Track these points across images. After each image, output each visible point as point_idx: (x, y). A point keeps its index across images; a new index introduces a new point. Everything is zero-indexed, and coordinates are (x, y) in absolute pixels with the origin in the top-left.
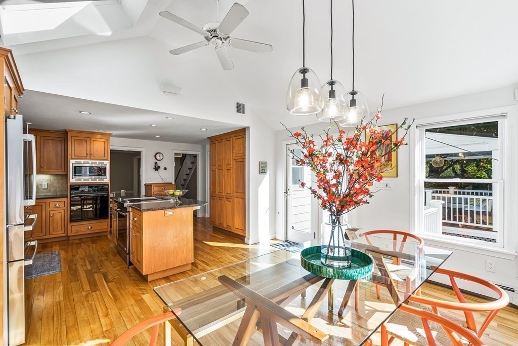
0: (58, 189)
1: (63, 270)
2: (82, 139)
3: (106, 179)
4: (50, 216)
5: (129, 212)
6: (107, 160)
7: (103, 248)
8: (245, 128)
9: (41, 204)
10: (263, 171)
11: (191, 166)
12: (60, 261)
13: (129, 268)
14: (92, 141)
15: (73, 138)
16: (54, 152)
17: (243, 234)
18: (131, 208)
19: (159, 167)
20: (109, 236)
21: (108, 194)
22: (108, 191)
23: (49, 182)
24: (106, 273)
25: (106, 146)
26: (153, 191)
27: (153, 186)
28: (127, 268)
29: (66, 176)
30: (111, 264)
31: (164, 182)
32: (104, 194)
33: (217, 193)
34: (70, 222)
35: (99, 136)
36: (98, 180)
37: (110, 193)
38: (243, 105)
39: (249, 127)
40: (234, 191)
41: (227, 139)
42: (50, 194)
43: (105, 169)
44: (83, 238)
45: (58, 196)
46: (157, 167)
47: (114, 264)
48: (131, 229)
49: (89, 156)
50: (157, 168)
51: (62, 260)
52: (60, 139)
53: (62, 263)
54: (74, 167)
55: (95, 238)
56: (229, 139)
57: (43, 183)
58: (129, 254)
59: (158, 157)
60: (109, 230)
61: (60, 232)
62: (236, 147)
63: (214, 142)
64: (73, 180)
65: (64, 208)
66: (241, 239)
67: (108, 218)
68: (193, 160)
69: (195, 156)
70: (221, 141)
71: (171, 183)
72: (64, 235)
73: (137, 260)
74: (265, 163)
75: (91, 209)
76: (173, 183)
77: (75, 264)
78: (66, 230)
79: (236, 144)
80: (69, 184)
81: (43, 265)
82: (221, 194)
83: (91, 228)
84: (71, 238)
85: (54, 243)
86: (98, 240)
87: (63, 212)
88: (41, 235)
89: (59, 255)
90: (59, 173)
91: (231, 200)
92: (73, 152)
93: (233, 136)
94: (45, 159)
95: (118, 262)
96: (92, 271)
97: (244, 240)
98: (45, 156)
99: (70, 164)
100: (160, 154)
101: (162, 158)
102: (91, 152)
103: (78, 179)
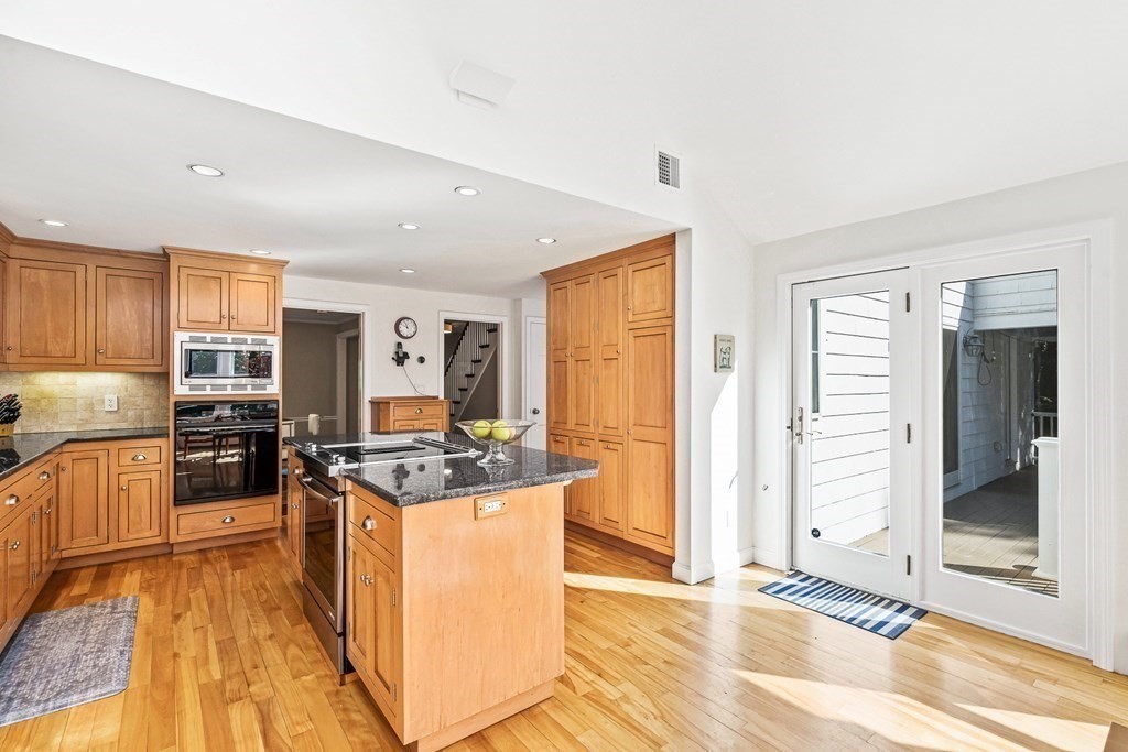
0: (146, 412)
1: (134, 684)
2: (207, 273)
3: (273, 387)
4: (120, 489)
5: (344, 493)
6: (273, 333)
7: (263, 586)
8: (674, 235)
9: (95, 454)
10: (725, 363)
11: (478, 354)
12: (132, 639)
13: (342, 684)
14: (234, 282)
15: (184, 272)
16: (133, 312)
17: (667, 551)
18: (349, 483)
19: (406, 356)
20: (279, 543)
21: (277, 427)
22: (277, 417)
23: (123, 394)
24: (269, 701)
25: (271, 296)
26: (392, 419)
27: (392, 406)
28: (338, 680)
29: (163, 377)
30: (285, 655)
31: (418, 395)
32: (268, 427)
33: (571, 425)
34: (175, 505)
35: (253, 268)
36: (249, 389)
37: (281, 422)
38: (676, 161)
39: (688, 231)
40: (631, 421)
41: (607, 274)
42: (124, 425)
43: (268, 358)
44: (211, 548)
45: (146, 432)
46: (401, 355)
47: (296, 659)
48: (350, 554)
49: (225, 321)
50: (401, 359)
51: (139, 637)
52: (152, 276)
53: (137, 650)
54: (186, 350)
55: (242, 548)
56: (613, 272)
57: (107, 397)
58: (343, 634)
59: (402, 328)
60: (279, 524)
61: (148, 534)
62: (636, 294)
63: (560, 285)
64: (182, 388)
65: (158, 466)
66: (661, 565)
67: (277, 493)
68: (486, 338)
69: (493, 329)
70: (584, 279)
71: (437, 398)
72: (158, 540)
73: (376, 671)
74: (731, 340)
75: (236, 459)
76: (442, 397)
77: (176, 655)
78: (164, 527)
79: (636, 287)
80: (172, 400)
81: (75, 660)
82: (585, 428)
83: (233, 519)
84: (176, 550)
85: (131, 564)
86: (250, 555)
87: (155, 476)
88: (95, 540)
89: (133, 615)
90: (148, 370)
91: (619, 447)
92: (183, 310)
93: (625, 261)
94: (110, 330)
95: (308, 647)
96: (223, 693)
97: (671, 568)
98: (109, 319)
99: (178, 343)
100: (410, 321)
101: (415, 331)
102: (234, 313)
103: (196, 386)
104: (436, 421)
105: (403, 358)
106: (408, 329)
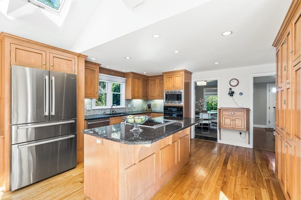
2: (170, 77)
3: (182, 103)
6: (182, 89)
26: (222, 115)
27: (222, 111)
33: (280, 128)
36: (177, 103)
41: (288, 33)
43: (181, 95)
49: (173, 87)
82: (283, 132)
92: (166, 86)
94: (160, 91)
99: (165, 93)
100: (235, 80)
101: (237, 83)
102: (174, 85)
103: (168, 103)
104: (241, 118)
105: (232, 94)
106: (234, 83)
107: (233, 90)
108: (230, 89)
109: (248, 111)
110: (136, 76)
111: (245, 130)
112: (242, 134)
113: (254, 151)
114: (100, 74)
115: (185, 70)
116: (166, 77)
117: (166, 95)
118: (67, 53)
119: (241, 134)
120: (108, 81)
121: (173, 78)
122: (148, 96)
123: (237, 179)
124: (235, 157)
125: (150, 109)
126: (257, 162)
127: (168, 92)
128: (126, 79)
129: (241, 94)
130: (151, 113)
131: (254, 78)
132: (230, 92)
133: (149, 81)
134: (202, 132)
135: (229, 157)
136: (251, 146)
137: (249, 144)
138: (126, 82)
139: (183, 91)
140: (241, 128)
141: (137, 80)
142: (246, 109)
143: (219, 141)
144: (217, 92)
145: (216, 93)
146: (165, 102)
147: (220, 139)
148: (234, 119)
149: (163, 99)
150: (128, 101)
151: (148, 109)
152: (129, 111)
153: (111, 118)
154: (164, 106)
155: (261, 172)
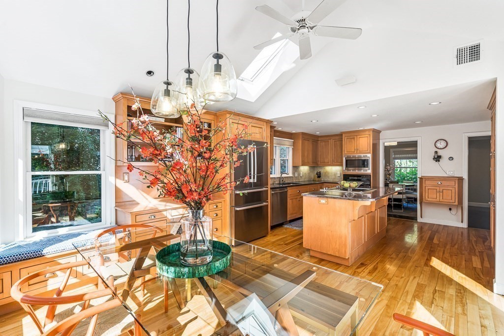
3: (369, 170)
6: (370, 153)
19: (440, 157)
23: (341, 172)
25: (369, 141)
26: (424, 185)
31: (447, 176)
36: (362, 171)
49: (356, 151)
50: (436, 159)
59: (438, 145)
64: (345, 171)
99: (344, 158)
100: (442, 141)
101: (445, 145)
102: (358, 148)
103: (348, 170)
104: (451, 189)
105: (438, 158)
106: (441, 145)
107: (439, 154)
108: (436, 152)
109: (460, 180)
110: (306, 136)
111: (456, 203)
112: (452, 209)
113: (468, 230)
114: (274, 138)
115: (374, 129)
116: (346, 138)
117: (347, 161)
118: (260, 120)
119: (450, 209)
120: (278, 144)
121: (356, 139)
122: (318, 161)
123: (446, 250)
124: (442, 234)
125: (319, 179)
126: (471, 239)
127: (348, 157)
128: (293, 141)
129: (451, 159)
130: (324, 184)
131: (469, 138)
132: (436, 157)
133: (319, 142)
134: (393, 211)
135: (435, 234)
136: (465, 225)
137: (462, 222)
138: (294, 144)
139: (369, 156)
140: (451, 201)
141: (306, 142)
142: (458, 177)
143: (419, 220)
144: (417, 154)
145: (414, 155)
146: (344, 169)
147: (421, 217)
148: (441, 190)
149: (342, 165)
150: (295, 168)
151: (317, 179)
152: (297, 181)
153: (288, 188)
154: (344, 175)
155: (475, 247)
